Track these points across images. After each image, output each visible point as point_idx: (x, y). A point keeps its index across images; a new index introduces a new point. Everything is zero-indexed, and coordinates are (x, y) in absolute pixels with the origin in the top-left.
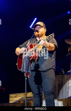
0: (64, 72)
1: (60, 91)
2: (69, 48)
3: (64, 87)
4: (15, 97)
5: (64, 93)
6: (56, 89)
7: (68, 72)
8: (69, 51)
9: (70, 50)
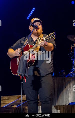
0: (64, 73)
1: (60, 95)
2: (72, 45)
3: (65, 90)
4: (8, 100)
5: (64, 97)
6: (55, 93)
7: (70, 73)
8: (71, 49)
9: (72, 47)
